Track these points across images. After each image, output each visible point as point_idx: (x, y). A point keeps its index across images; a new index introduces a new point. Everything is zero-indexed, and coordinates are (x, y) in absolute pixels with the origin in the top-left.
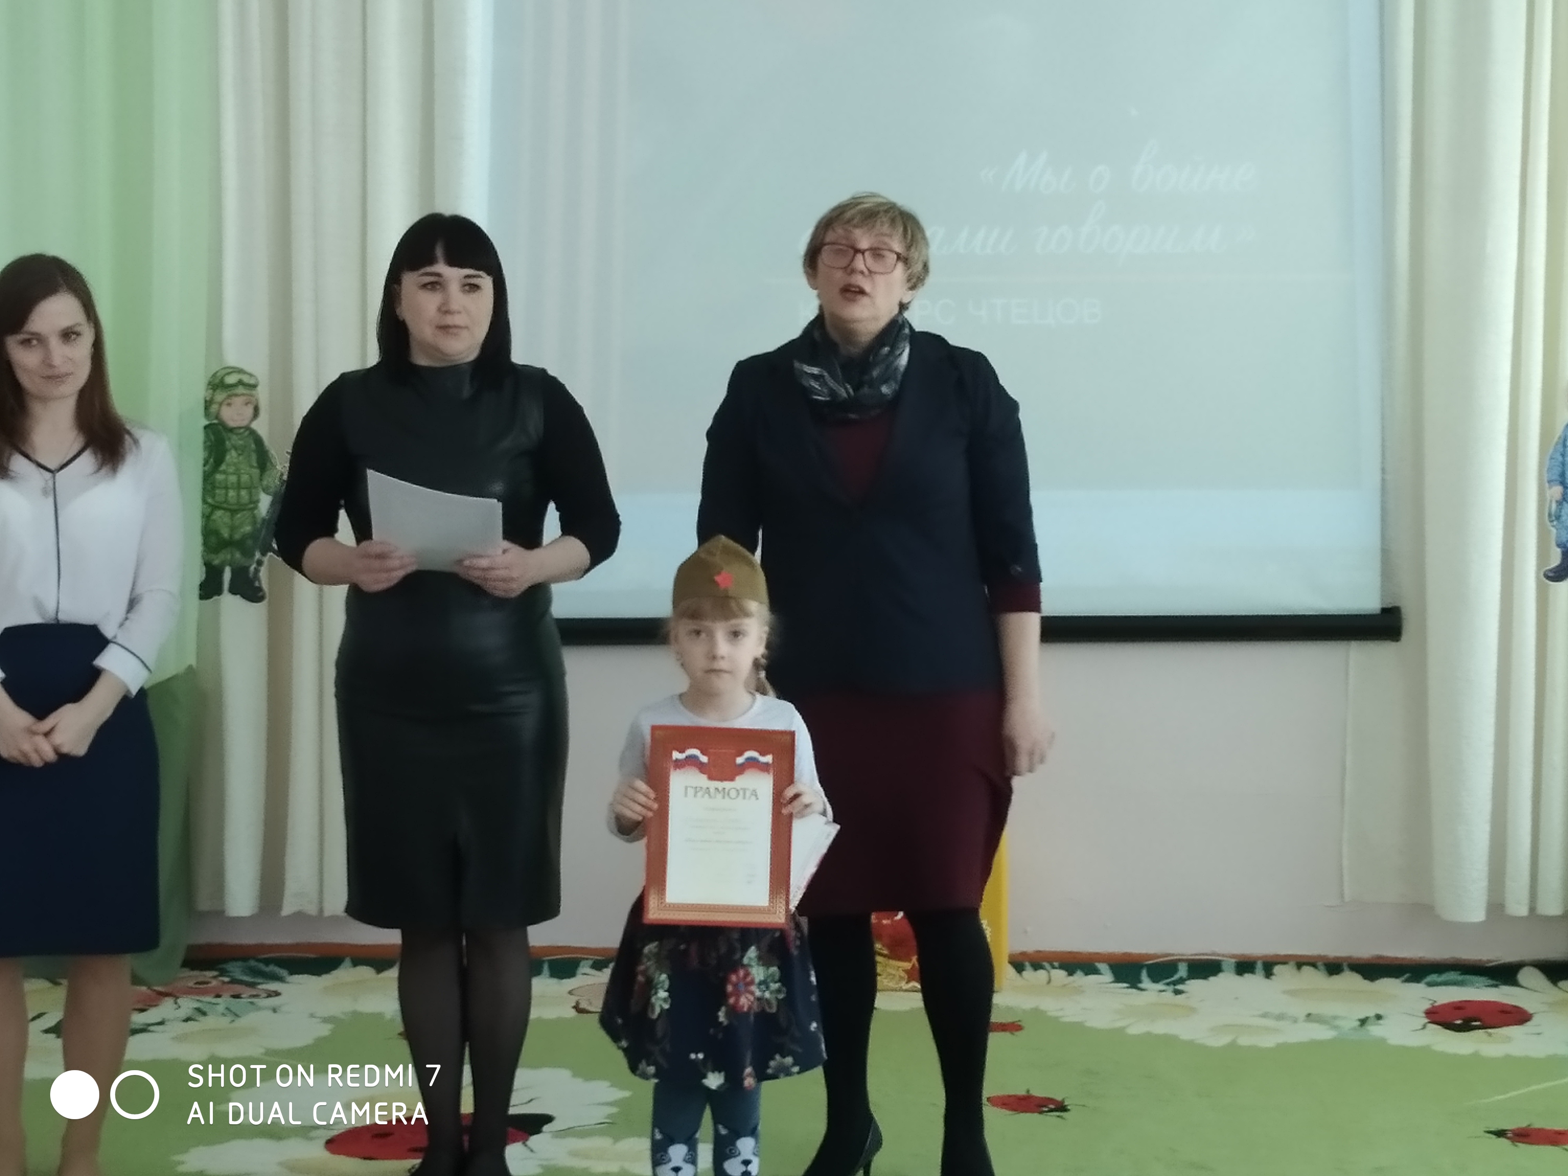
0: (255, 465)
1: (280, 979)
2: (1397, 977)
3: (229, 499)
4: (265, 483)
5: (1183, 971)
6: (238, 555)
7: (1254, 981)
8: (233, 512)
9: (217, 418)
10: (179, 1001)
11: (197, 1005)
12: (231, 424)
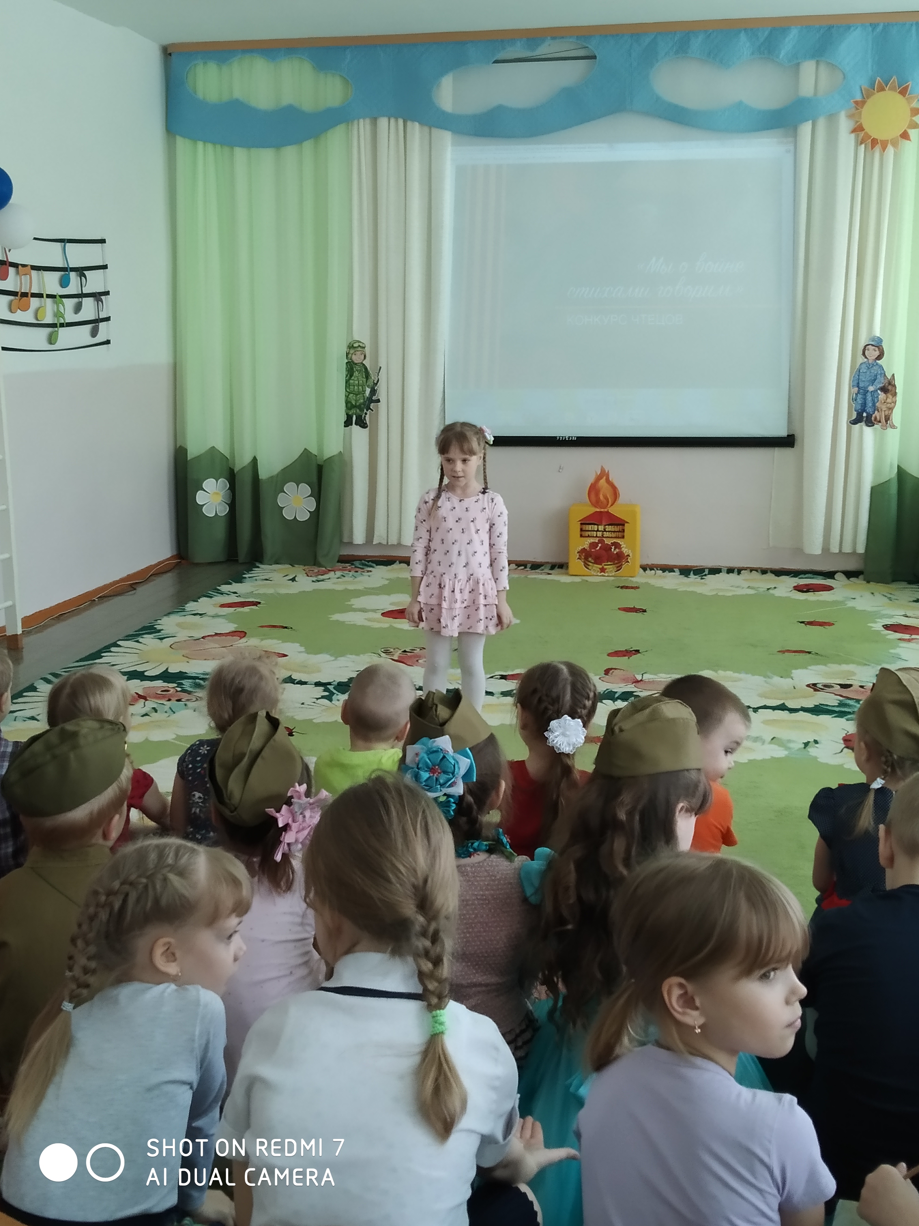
0: (364, 377)
1: (373, 567)
2: (788, 575)
3: (355, 390)
4: (368, 384)
5: (707, 572)
6: (358, 410)
7: (733, 576)
8: (357, 395)
9: (351, 359)
10: (336, 573)
11: (342, 574)
12: (356, 362)
